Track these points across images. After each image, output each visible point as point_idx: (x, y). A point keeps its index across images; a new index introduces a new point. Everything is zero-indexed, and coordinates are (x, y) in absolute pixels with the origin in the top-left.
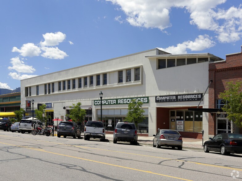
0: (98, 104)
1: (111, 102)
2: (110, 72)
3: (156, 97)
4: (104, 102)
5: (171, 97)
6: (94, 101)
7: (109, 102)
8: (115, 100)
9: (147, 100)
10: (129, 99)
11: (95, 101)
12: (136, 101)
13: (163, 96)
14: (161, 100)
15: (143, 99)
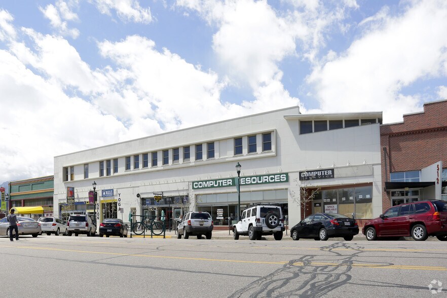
0: (200, 187)
1: (224, 183)
2: (219, 141)
3: (300, 173)
4: (211, 183)
5: (324, 172)
6: (193, 182)
7: (219, 183)
8: (231, 180)
9: (285, 178)
10: (255, 178)
11: (195, 183)
12: (267, 180)
13: (311, 172)
14: (308, 177)
15: (279, 176)
